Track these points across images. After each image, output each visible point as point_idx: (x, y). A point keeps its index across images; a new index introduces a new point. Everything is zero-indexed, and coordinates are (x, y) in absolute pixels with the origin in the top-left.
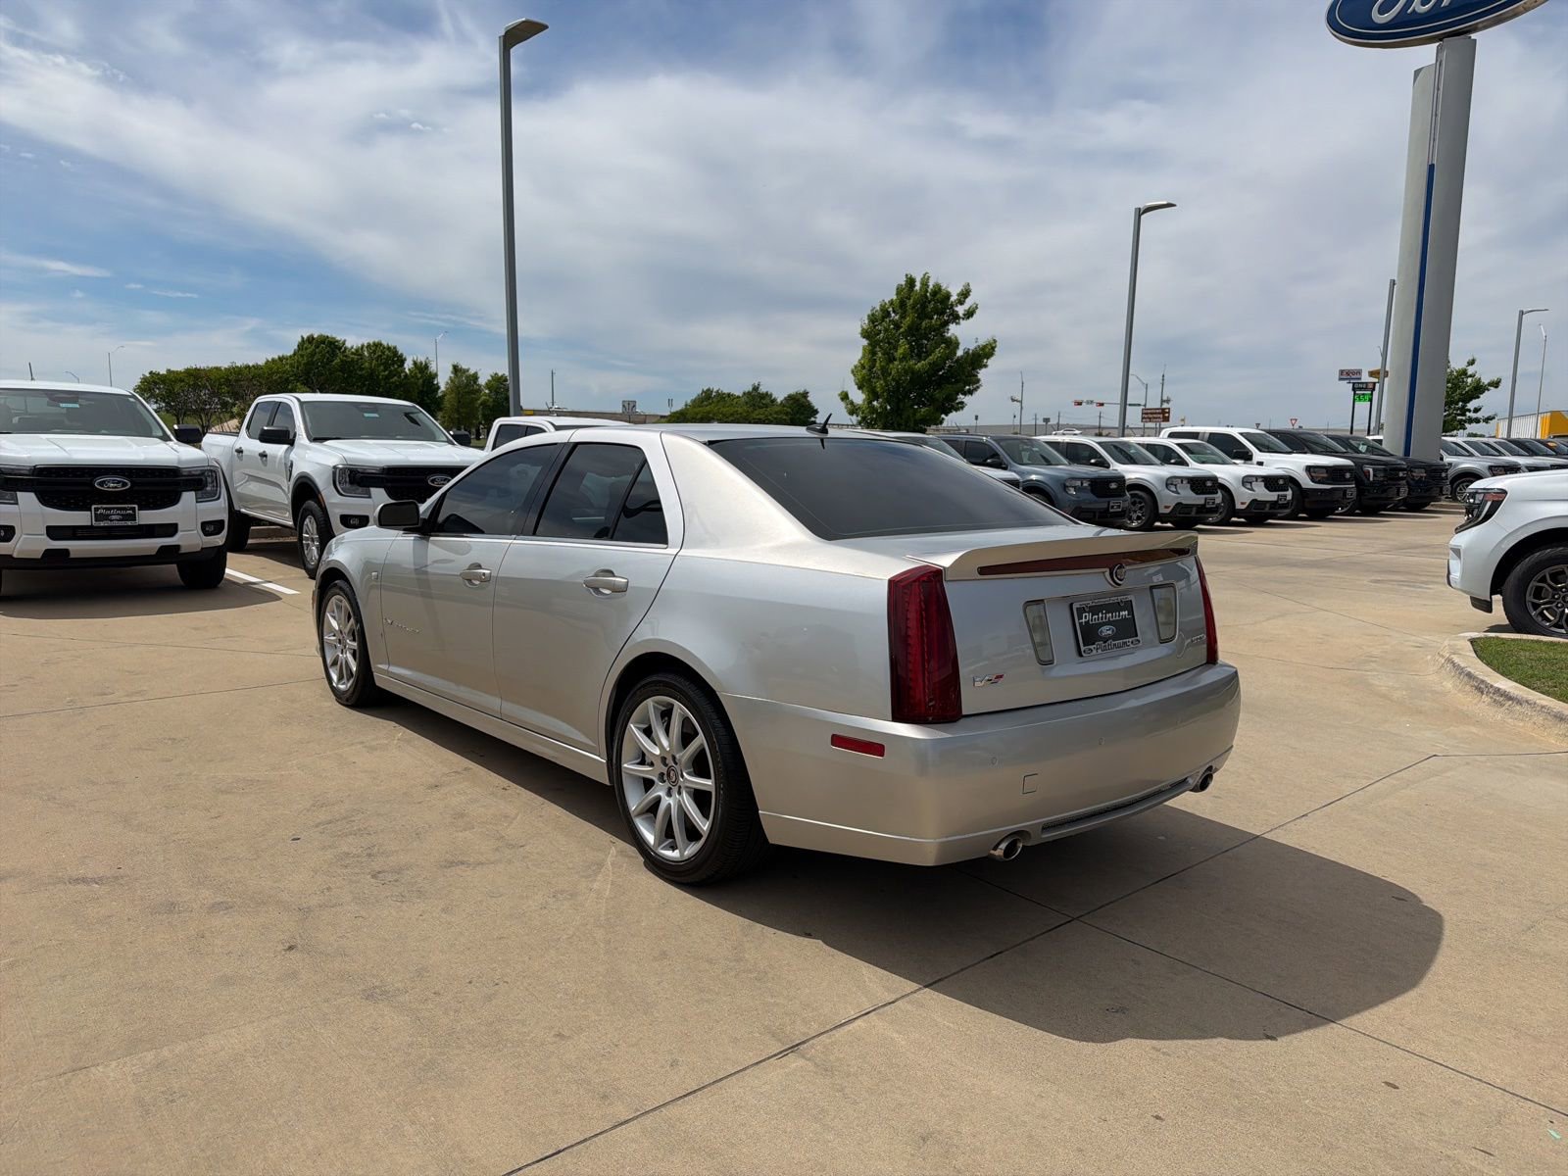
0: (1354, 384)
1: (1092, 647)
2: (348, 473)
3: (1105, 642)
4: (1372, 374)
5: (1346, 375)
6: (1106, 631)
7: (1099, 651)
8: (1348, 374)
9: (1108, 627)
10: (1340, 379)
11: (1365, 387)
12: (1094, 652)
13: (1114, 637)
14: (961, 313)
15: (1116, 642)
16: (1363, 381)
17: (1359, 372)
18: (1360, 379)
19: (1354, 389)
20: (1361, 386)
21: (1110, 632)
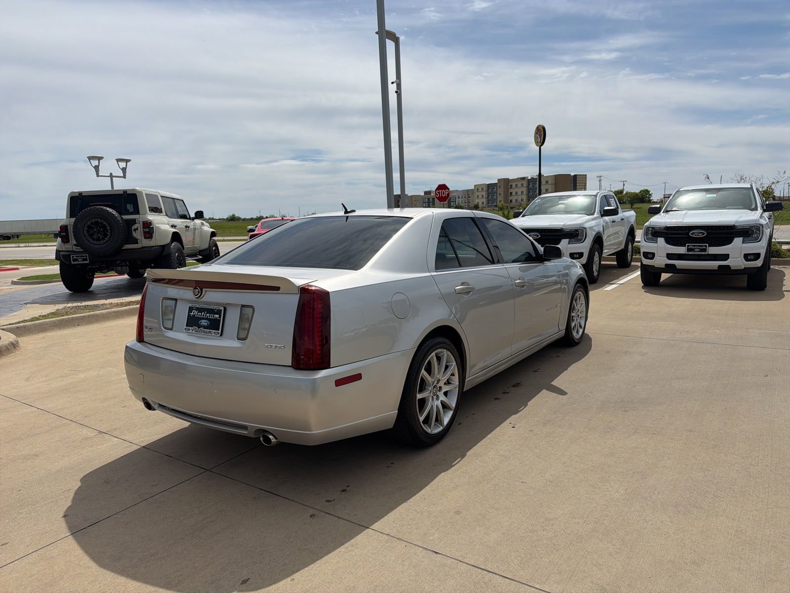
1: (190, 328)
2: (650, 229)
3: (199, 328)
6: (204, 322)
7: (194, 332)
9: (204, 321)
12: (191, 331)
13: (205, 327)
15: (205, 330)
21: (206, 324)
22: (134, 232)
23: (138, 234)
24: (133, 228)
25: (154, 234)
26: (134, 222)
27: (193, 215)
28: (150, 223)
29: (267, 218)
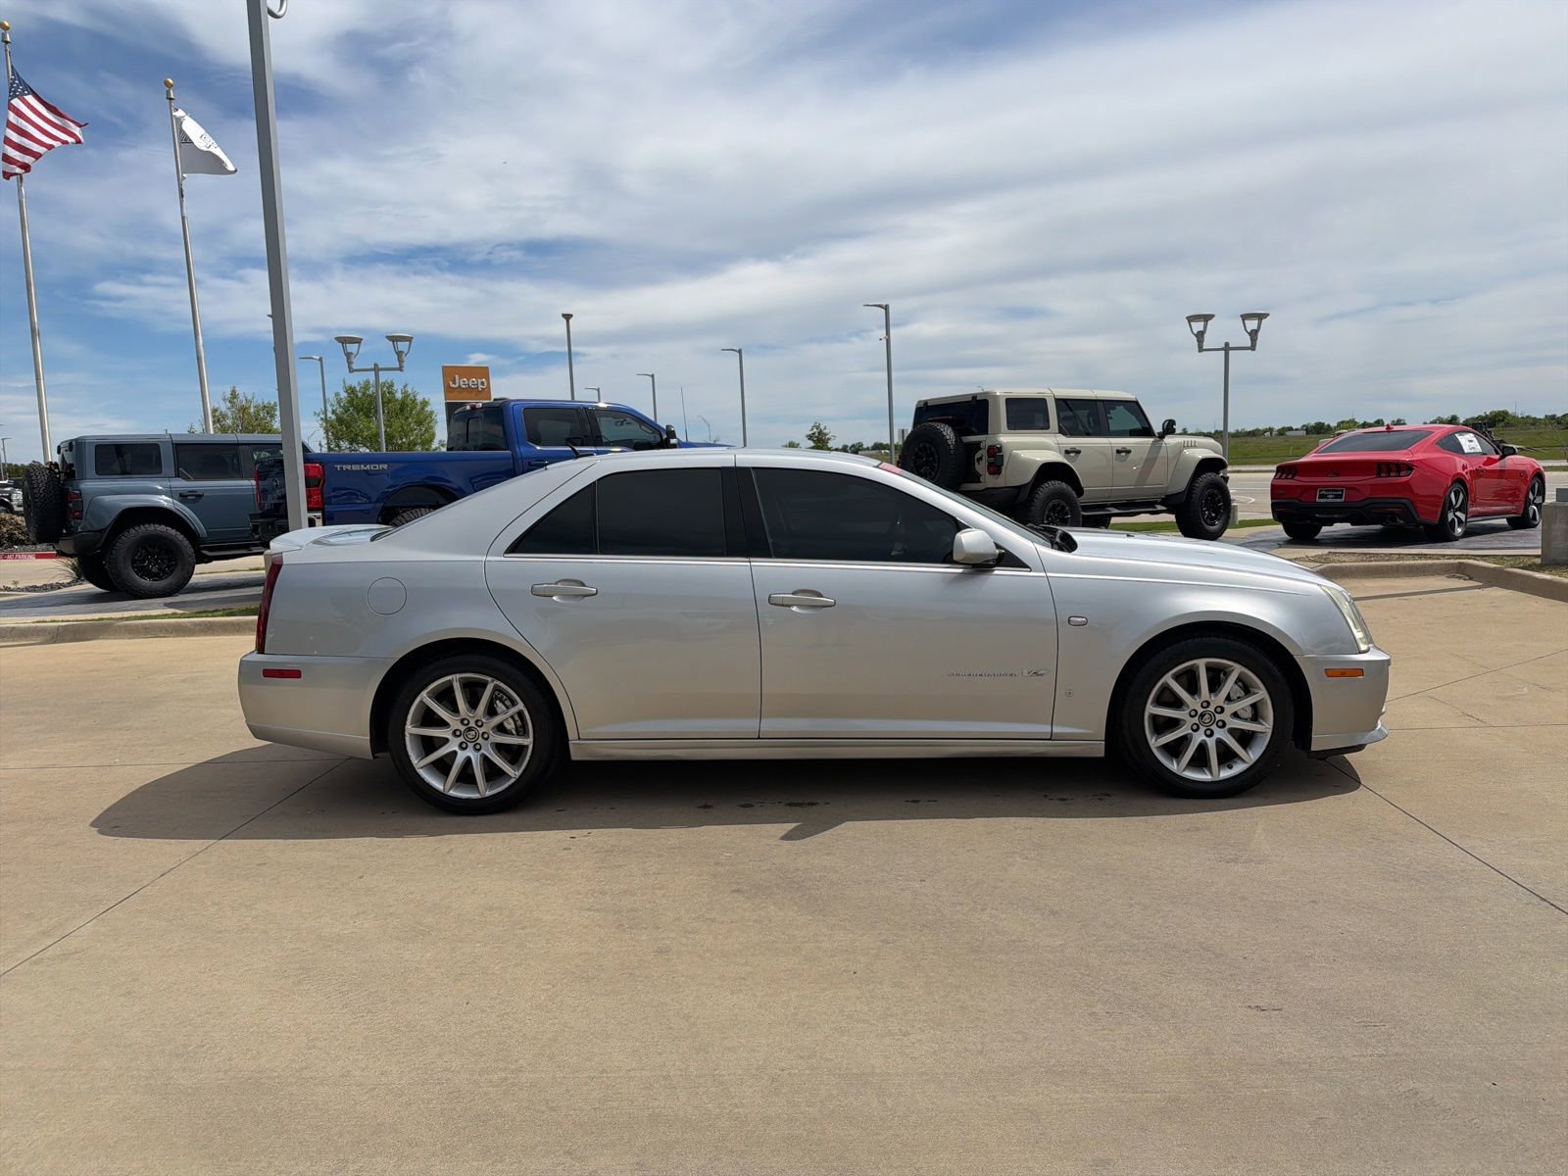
22: (976, 463)
23: (981, 467)
24: (978, 456)
25: (1003, 468)
26: (977, 446)
27: (1157, 428)
28: (1000, 449)
29: (1365, 425)
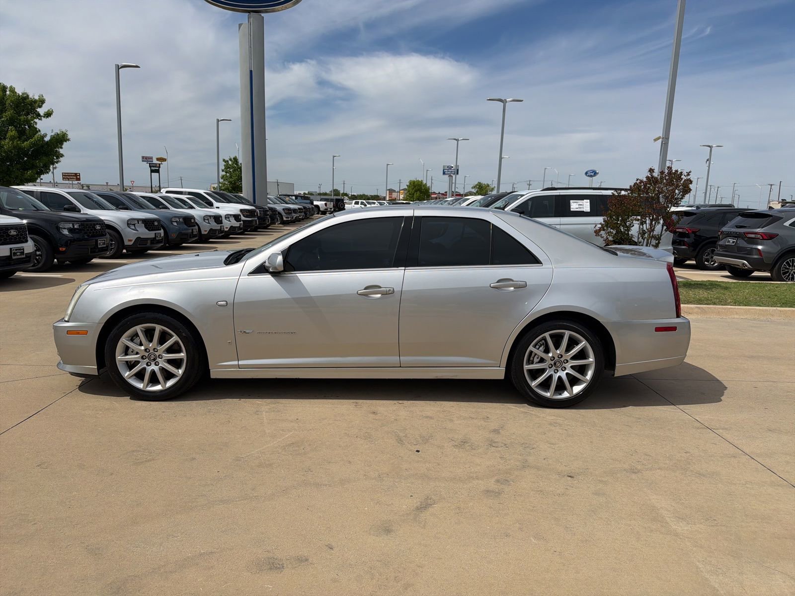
0: (150, 164)
4: (158, 159)
5: (145, 159)
8: (146, 158)
10: (143, 161)
11: (155, 165)
14: (42, 114)
16: (154, 162)
17: (151, 158)
18: (152, 161)
19: (150, 167)
20: (153, 165)
